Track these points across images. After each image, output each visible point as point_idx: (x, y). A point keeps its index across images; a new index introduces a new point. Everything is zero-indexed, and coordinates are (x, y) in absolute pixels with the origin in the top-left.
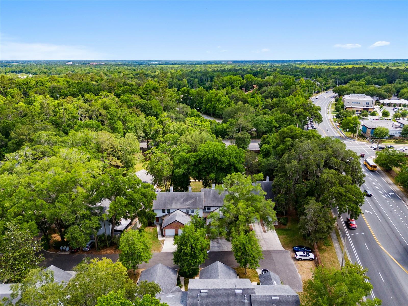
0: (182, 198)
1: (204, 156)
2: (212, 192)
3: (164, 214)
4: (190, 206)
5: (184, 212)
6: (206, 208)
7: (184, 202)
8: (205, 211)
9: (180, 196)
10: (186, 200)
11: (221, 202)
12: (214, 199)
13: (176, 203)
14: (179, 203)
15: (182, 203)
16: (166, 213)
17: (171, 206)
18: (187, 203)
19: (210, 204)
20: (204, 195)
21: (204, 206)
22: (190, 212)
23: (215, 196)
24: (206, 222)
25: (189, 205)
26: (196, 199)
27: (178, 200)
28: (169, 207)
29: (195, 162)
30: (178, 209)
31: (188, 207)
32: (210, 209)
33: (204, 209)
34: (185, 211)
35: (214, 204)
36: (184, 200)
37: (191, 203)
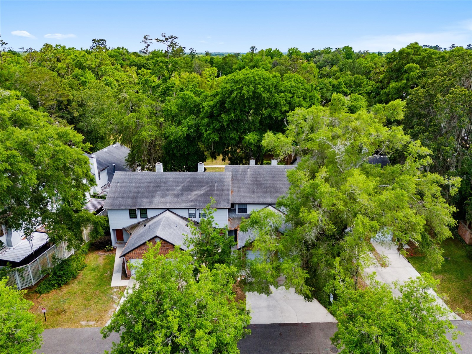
0: (178, 185)
1: (232, 92)
2: (249, 172)
3: (134, 221)
4: (197, 203)
5: (182, 217)
6: (237, 207)
7: (182, 194)
8: (232, 215)
9: (174, 179)
10: (188, 189)
11: (271, 194)
12: (255, 188)
13: (164, 195)
14: (170, 196)
15: (177, 196)
16: (139, 219)
17: (151, 202)
18: (189, 196)
19: (244, 197)
20: (232, 177)
21: (231, 202)
22: (197, 215)
23: (257, 180)
24: (236, 239)
25: (196, 200)
26: (212, 186)
27: (169, 189)
28: (145, 205)
29: (212, 107)
30: (168, 209)
31: (193, 203)
32: (245, 211)
33: (231, 210)
34: (185, 214)
35: (256, 198)
36: (183, 188)
37: (201, 196)
